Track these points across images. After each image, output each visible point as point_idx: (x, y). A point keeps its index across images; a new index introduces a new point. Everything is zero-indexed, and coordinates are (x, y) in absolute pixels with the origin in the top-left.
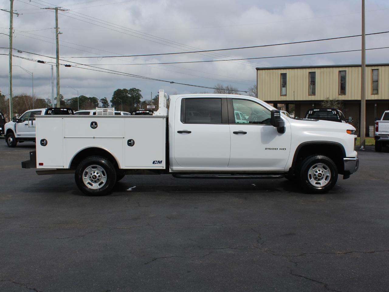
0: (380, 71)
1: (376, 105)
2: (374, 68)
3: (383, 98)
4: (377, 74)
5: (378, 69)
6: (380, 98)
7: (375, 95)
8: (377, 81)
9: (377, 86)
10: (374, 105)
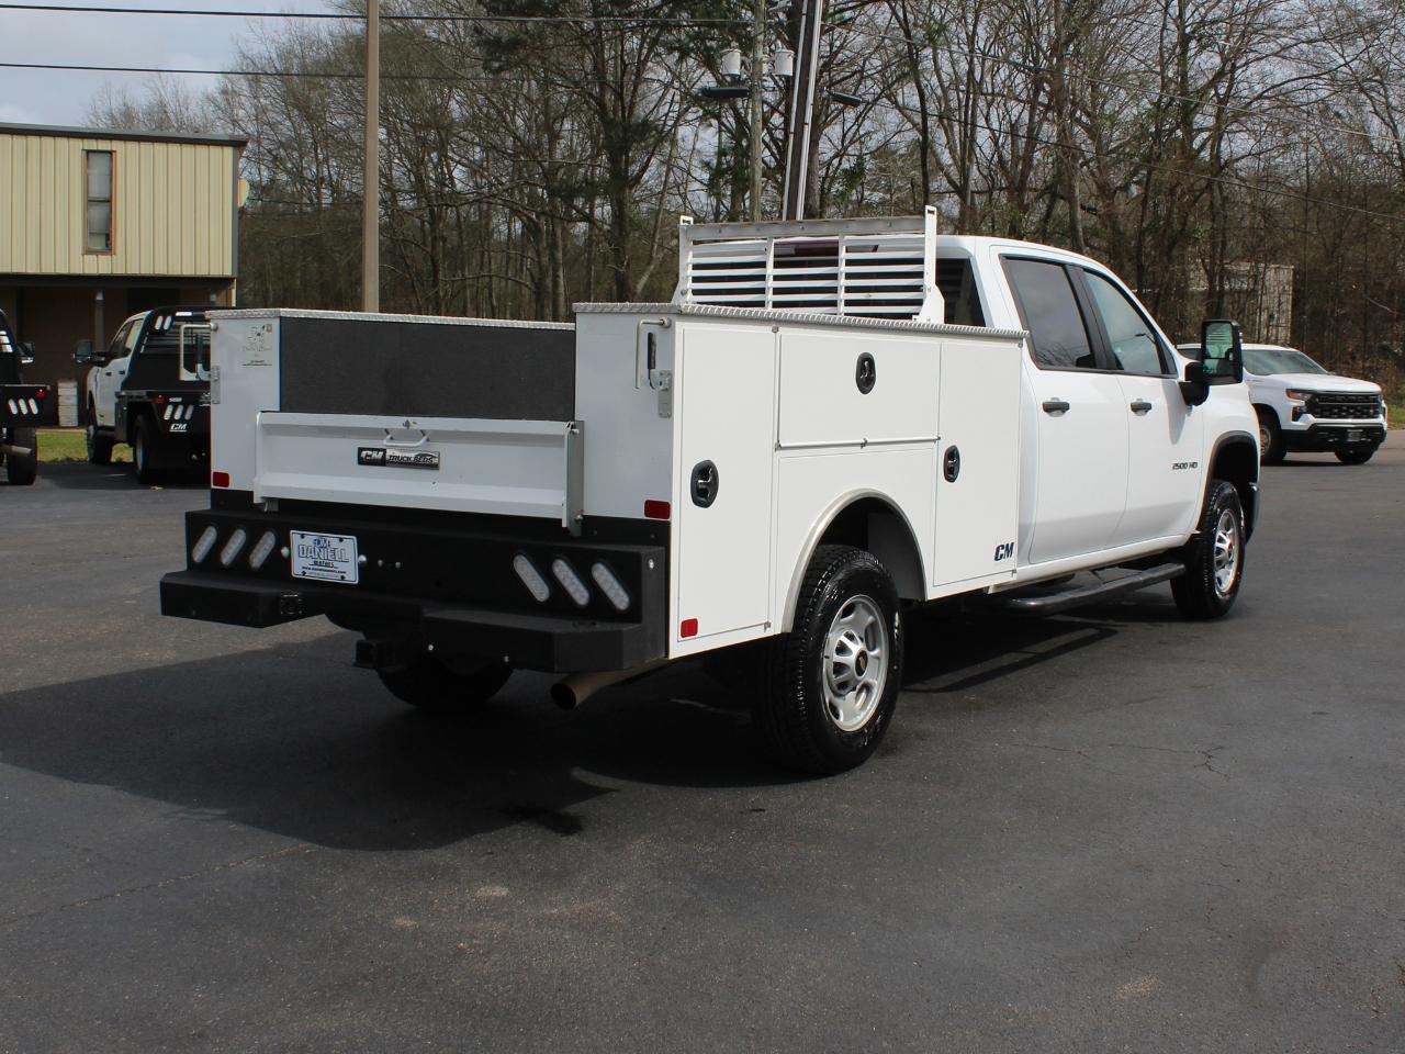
0: (119, 158)
1: (99, 297)
2: (93, 145)
3: (133, 270)
4: (108, 172)
5: (110, 153)
6: (119, 270)
7: (100, 256)
8: (109, 201)
9: (109, 221)
10: (94, 297)
